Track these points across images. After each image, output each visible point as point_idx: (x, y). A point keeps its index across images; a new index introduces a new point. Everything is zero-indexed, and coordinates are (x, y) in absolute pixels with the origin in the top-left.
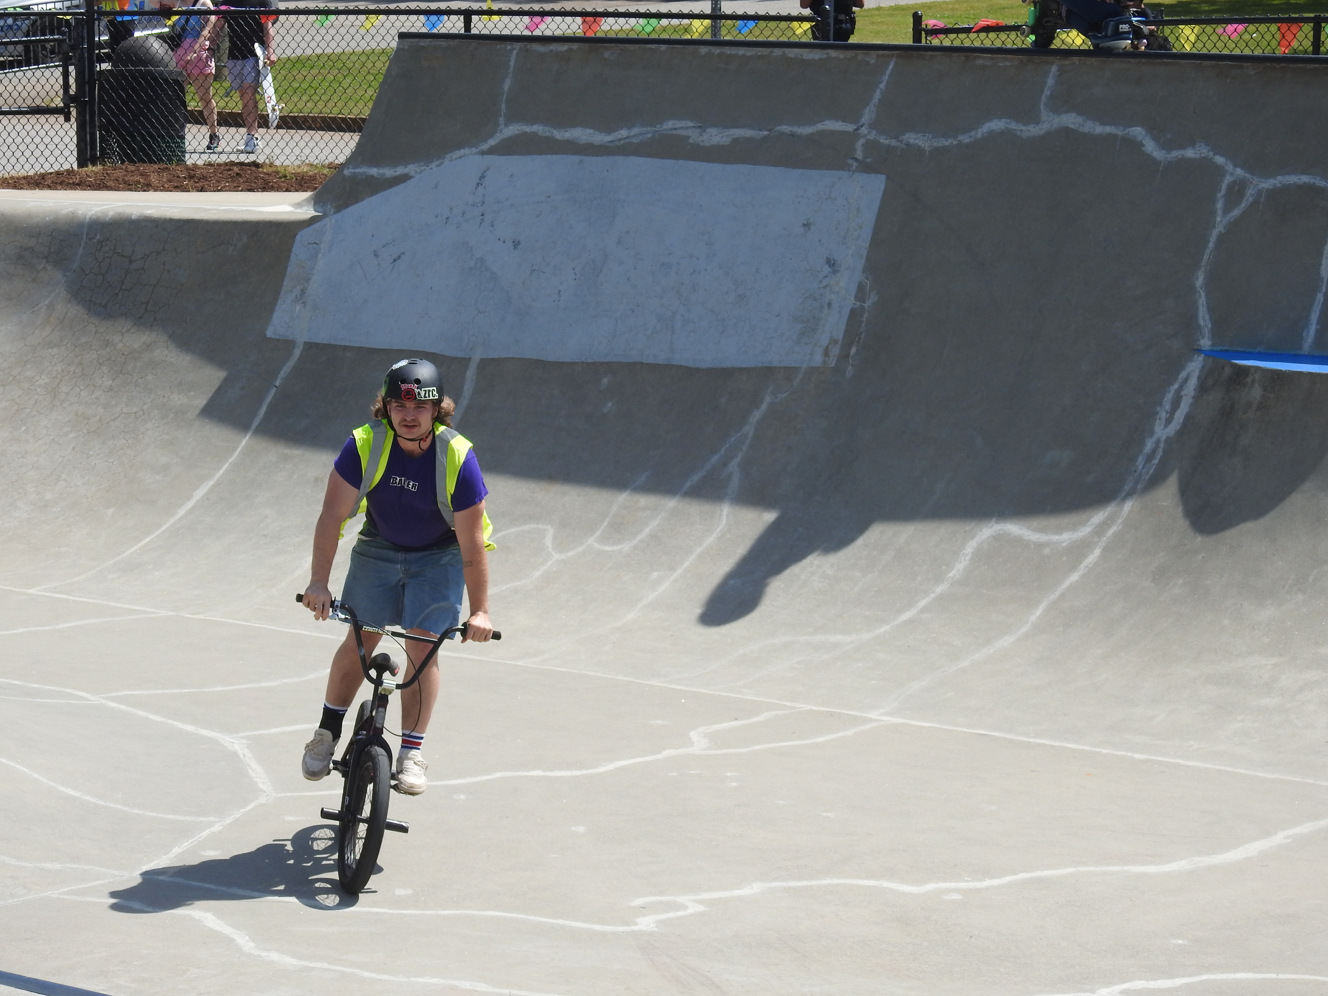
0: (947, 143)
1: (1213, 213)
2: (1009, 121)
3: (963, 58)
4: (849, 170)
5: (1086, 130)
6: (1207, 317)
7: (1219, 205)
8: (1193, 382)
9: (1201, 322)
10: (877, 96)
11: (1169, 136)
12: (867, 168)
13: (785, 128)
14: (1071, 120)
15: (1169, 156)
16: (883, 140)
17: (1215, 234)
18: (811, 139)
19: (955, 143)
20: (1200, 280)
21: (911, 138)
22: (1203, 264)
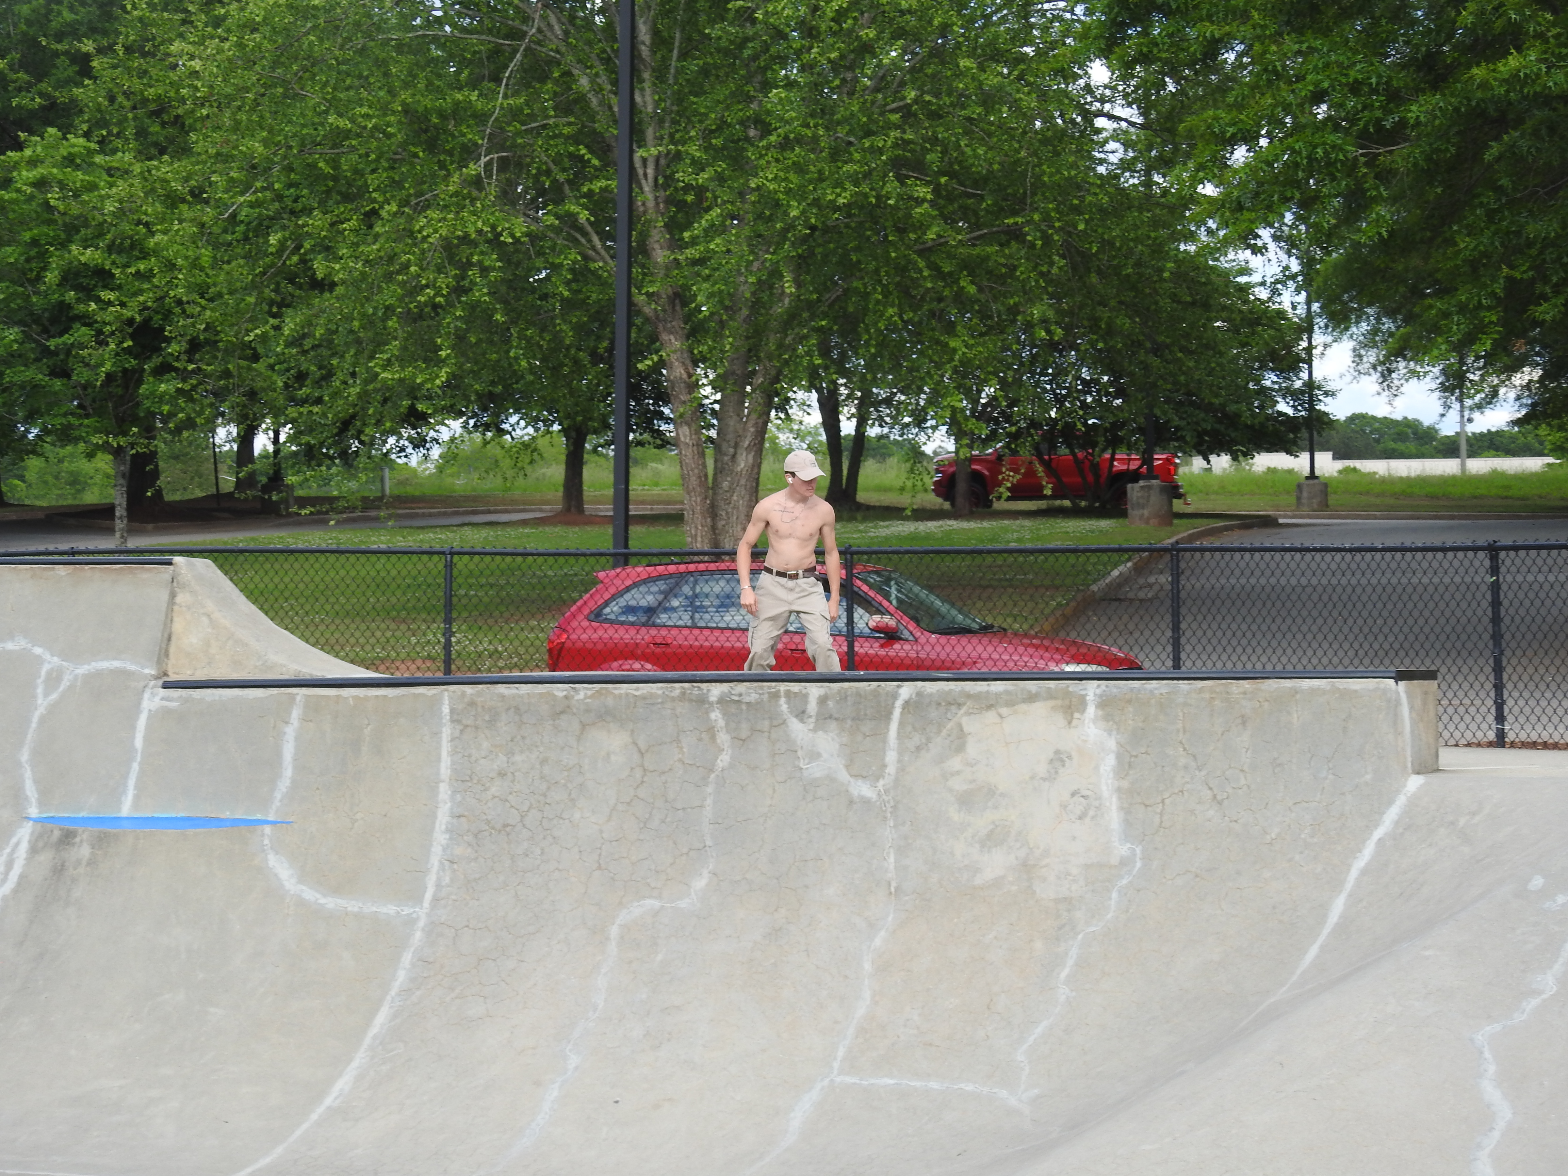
1: (34, 697)
6: (33, 788)
8: (24, 847)
9: (29, 793)
17: (36, 715)
20: (25, 756)
22: (27, 742)
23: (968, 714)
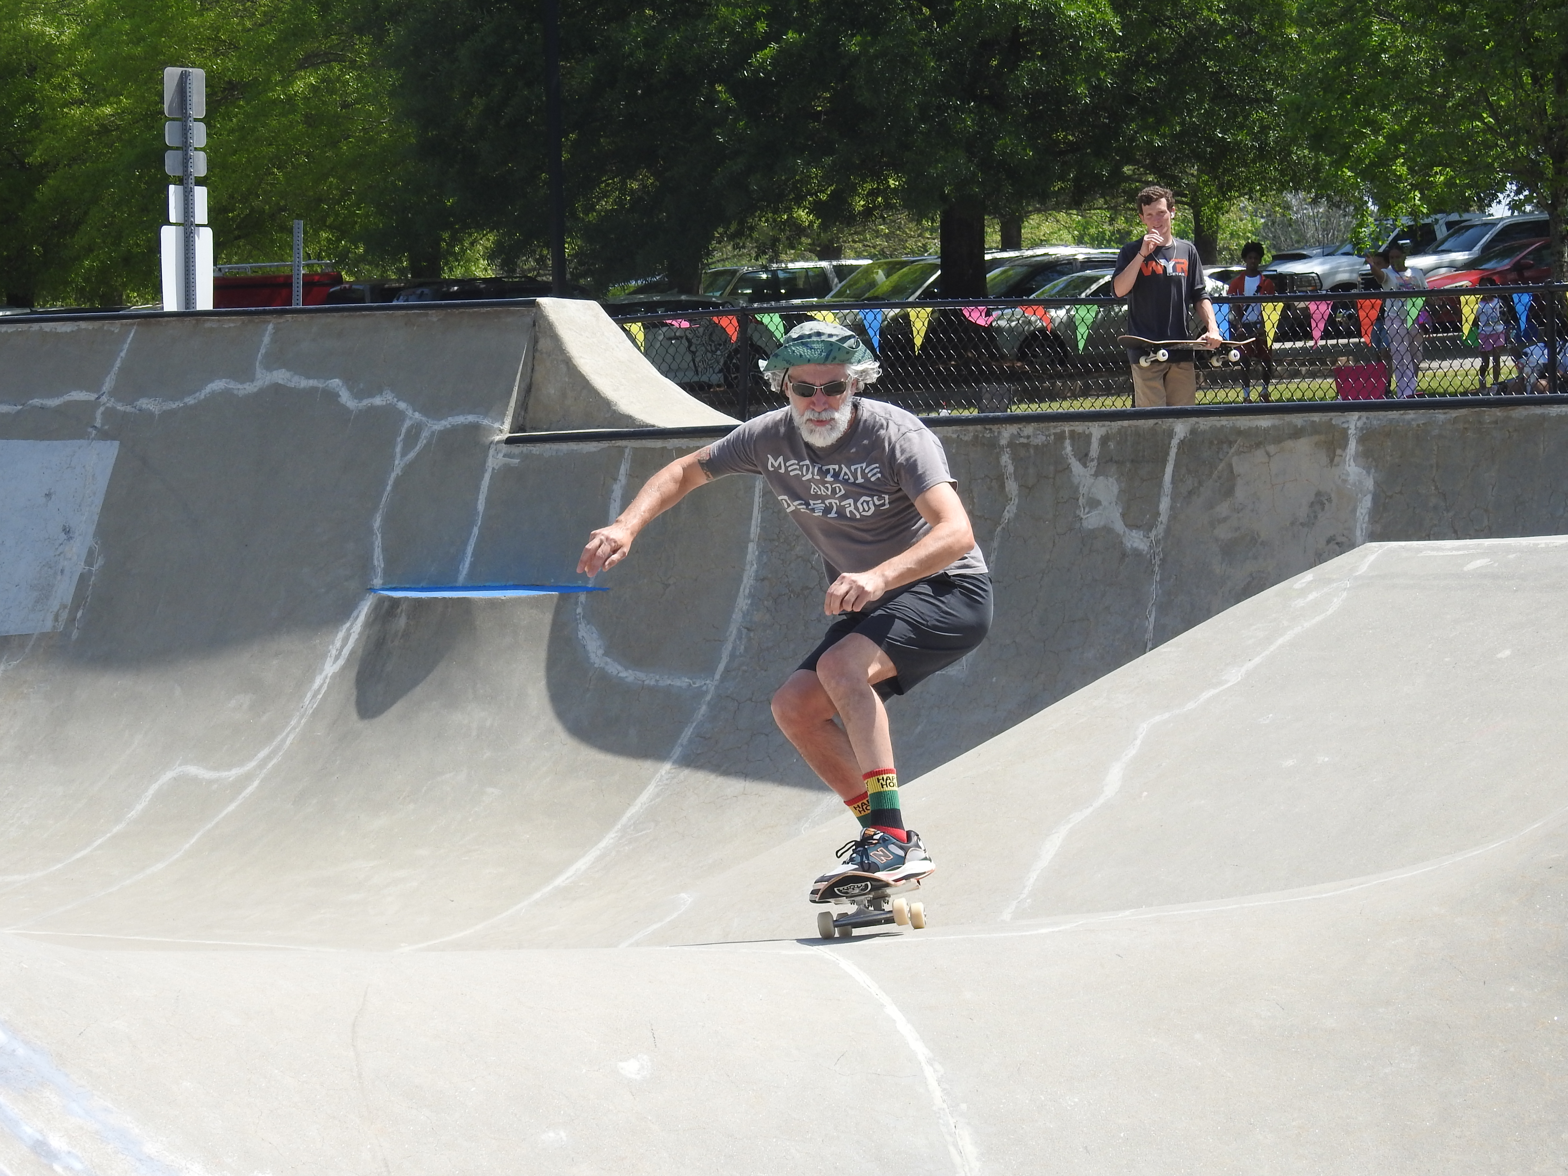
0: (174, 405)
1: (392, 457)
2: (228, 380)
3: (194, 322)
4: (88, 439)
5: (292, 385)
6: (381, 557)
7: (398, 449)
8: (362, 620)
9: (376, 563)
10: (118, 363)
11: (361, 386)
12: (104, 436)
13: (36, 402)
14: (281, 376)
15: (360, 404)
16: (120, 407)
17: (393, 476)
18: (57, 410)
19: (181, 405)
20: (377, 522)
21: (146, 403)
22: (381, 506)
23: (1239, 453)
